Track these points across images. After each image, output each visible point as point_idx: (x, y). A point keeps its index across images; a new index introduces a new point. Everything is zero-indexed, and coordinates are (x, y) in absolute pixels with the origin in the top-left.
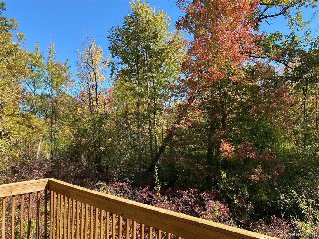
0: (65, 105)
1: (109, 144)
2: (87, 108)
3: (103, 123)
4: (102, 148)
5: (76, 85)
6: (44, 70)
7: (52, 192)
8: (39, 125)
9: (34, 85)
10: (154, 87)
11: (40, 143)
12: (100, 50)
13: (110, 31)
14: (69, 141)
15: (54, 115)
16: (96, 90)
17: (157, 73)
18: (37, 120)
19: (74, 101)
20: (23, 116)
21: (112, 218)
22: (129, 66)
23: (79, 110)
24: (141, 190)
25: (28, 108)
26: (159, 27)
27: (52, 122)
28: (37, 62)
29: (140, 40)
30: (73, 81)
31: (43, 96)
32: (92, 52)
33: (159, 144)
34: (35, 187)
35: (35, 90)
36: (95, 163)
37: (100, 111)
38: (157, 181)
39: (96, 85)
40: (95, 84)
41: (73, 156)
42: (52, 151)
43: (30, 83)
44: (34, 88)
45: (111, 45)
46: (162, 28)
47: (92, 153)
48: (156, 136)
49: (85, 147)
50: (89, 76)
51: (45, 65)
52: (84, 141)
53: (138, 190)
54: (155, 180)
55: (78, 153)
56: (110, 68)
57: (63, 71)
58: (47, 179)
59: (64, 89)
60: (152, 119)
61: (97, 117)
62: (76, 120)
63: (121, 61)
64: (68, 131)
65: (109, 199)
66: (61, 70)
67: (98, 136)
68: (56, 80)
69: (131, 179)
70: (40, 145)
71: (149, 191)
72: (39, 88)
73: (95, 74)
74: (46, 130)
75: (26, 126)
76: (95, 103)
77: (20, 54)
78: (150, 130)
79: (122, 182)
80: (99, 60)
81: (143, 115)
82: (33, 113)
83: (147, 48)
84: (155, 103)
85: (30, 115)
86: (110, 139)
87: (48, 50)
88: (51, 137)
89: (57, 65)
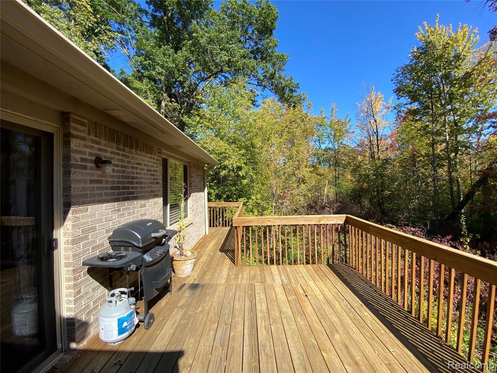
0: (345, 155)
1: (396, 188)
2: (367, 154)
3: (385, 168)
4: (387, 192)
5: (356, 135)
6: (328, 128)
7: (350, 226)
8: (325, 173)
9: (319, 142)
10: (455, 121)
11: (326, 187)
12: (380, 97)
13: (395, 72)
14: (352, 186)
15: (337, 164)
16: (377, 137)
17: (460, 103)
18: (323, 169)
19: (353, 151)
20: (313, 166)
21: (404, 260)
22: (419, 103)
23: (360, 158)
24: (440, 238)
25: (316, 160)
26: (461, 48)
27: (336, 170)
28: (322, 122)
29: (435, 70)
30: (353, 132)
31: (326, 150)
32: (371, 101)
33: (464, 189)
34: (336, 220)
35: (320, 146)
36: (378, 206)
37: (381, 157)
38: (465, 232)
39: (377, 132)
40: (375, 131)
41: (355, 198)
42: (336, 194)
43: (316, 141)
44: (320, 144)
45: (396, 87)
46: (465, 46)
47: (375, 197)
48: (459, 179)
49: (367, 191)
50: (369, 126)
51: (329, 123)
52: (365, 185)
53: (436, 238)
54: (461, 230)
55: (360, 196)
56: (396, 111)
57: (344, 125)
58: (345, 215)
59: (346, 141)
60: (453, 160)
61: (379, 163)
62: (358, 167)
63: (409, 100)
64: (349, 177)
65: (416, 241)
66: (342, 125)
67: (381, 181)
68: (338, 134)
69: (426, 225)
70: (326, 189)
71: (452, 241)
72: (323, 143)
73: (376, 121)
74: (330, 176)
75: (316, 174)
76: (376, 150)
77: (309, 120)
78: (450, 173)
79: (414, 227)
80: (379, 106)
81: (439, 156)
82: (320, 164)
83: (446, 76)
84: (456, 140)
85: (317, 166)
86: (396, 184)
87: (331, 110)
88: (335, 182)
89: (338, 121)
